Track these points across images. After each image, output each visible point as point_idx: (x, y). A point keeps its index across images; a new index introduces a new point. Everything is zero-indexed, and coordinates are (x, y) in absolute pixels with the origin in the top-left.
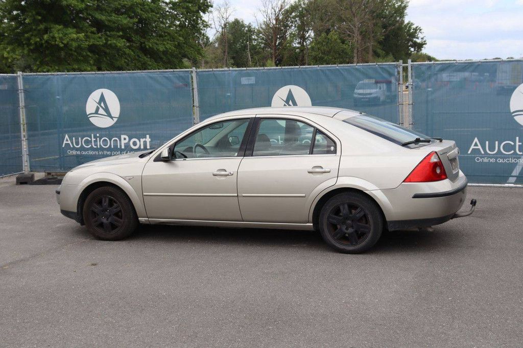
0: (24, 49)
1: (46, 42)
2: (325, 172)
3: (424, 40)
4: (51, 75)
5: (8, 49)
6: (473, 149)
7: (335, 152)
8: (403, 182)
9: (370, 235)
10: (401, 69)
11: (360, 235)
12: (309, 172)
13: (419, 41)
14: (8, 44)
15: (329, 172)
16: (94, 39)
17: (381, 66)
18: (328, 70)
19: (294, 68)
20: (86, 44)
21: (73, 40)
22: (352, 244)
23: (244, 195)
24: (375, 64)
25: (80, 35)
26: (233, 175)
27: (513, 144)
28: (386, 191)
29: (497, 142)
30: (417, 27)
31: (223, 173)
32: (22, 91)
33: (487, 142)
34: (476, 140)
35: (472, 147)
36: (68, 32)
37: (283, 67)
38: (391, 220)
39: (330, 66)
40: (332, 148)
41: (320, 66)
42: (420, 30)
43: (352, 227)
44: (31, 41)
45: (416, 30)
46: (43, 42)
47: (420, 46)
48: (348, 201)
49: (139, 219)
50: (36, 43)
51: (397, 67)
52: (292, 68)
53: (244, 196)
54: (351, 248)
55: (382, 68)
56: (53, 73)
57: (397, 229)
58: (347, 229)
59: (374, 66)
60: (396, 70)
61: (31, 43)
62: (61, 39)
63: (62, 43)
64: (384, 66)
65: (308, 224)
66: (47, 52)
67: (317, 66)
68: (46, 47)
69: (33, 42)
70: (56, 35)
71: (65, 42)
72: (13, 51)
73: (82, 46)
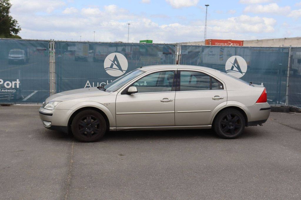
2: (221, 99)
3: (20, 27)
6: (87, 86)
7: (223, 88)
12: (213, 99)
13: (16, 28)
15: (223, 99)
23: (178, 112)
26: (172, 101)
27: (105, 84)
29: (98, 83)
30: (15, 20)
31: (167, 100)
33: (93, 83)
34: (88, 82)
35: (86, 85)
40: (221, 87)
42: (17, 22)
43: (233, 126)
45: (14, 21)
47: (16, 31)
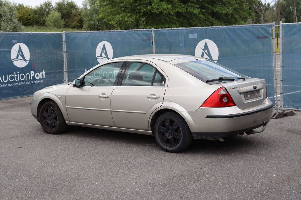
0: (137, 15)
1: (150, 11)
4: (79, 33)
5: (128, 16)
8: (201, 106)
9: (181, 141)
10: (274, 28)
11: (176, 140)
14: (129, 12)
16: (179, 8)
17: (261, 26)
18: (228, 29)
19: (208, 28)
20: (173, 12)
21: (164, 9)
22: (172, 147)
24: (257, 25)
25: (169, 6)
28: (190, 112)
32: (65, 42)
36: (162, 4)
37: (202, 27)
38: (194, 132)
39: (229, 26)
41: (224, 26)
44: (141, 11)
46: (148, 11)
48: (169, 118)
49: (66, 122)
50: (144, 12)
51: (271, 26)
52: (207, 28)
53: (114, 111)
54: (171, 149)
55: (262, 28)
56: (80, 32)
57: (199, 138)
58: (169, 136)
59: (256, 27)
60: (270, 29)
61: (141, 12)
62: (158, 9)
63: (158, 11)
64: (263, 26)
65: (149, 131)
66: (150, 17)
67: (222, 26)
68: (149, 14)
69: (142, 11)
70: (154, 7)
71: (160, 11)
72: (131, 16)
73: (170, 12)
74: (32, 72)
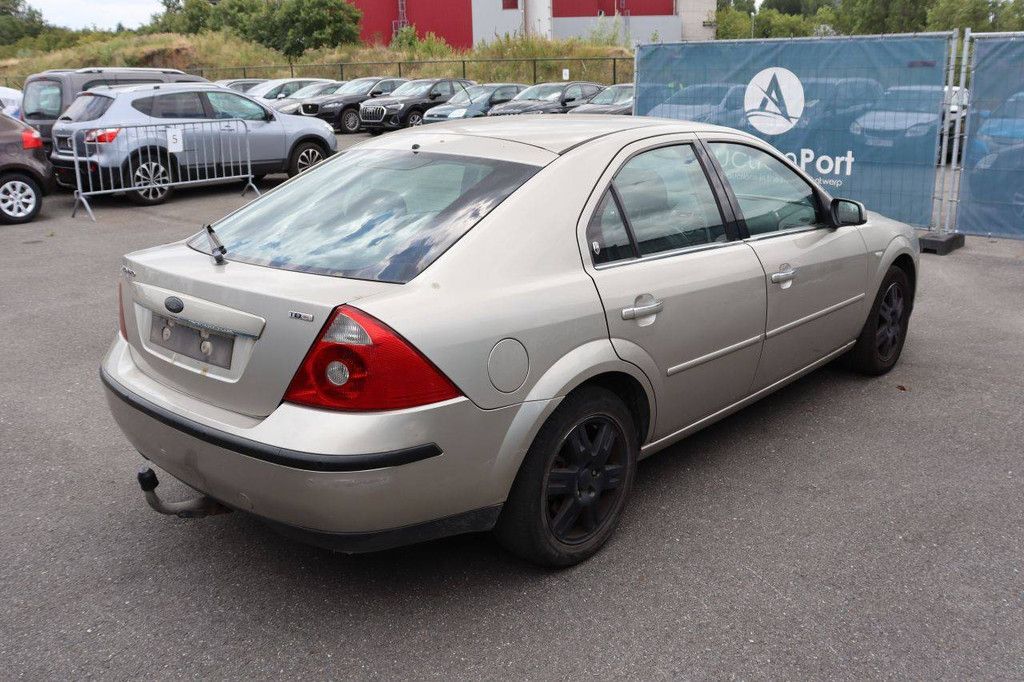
74: (804, 152)
